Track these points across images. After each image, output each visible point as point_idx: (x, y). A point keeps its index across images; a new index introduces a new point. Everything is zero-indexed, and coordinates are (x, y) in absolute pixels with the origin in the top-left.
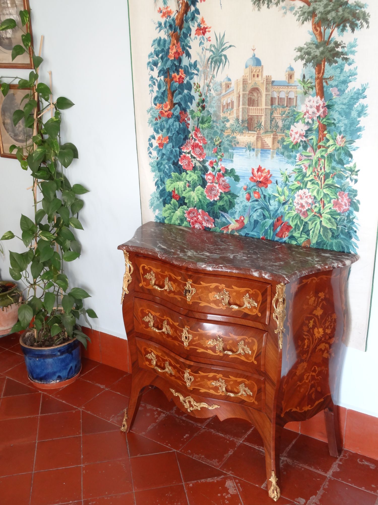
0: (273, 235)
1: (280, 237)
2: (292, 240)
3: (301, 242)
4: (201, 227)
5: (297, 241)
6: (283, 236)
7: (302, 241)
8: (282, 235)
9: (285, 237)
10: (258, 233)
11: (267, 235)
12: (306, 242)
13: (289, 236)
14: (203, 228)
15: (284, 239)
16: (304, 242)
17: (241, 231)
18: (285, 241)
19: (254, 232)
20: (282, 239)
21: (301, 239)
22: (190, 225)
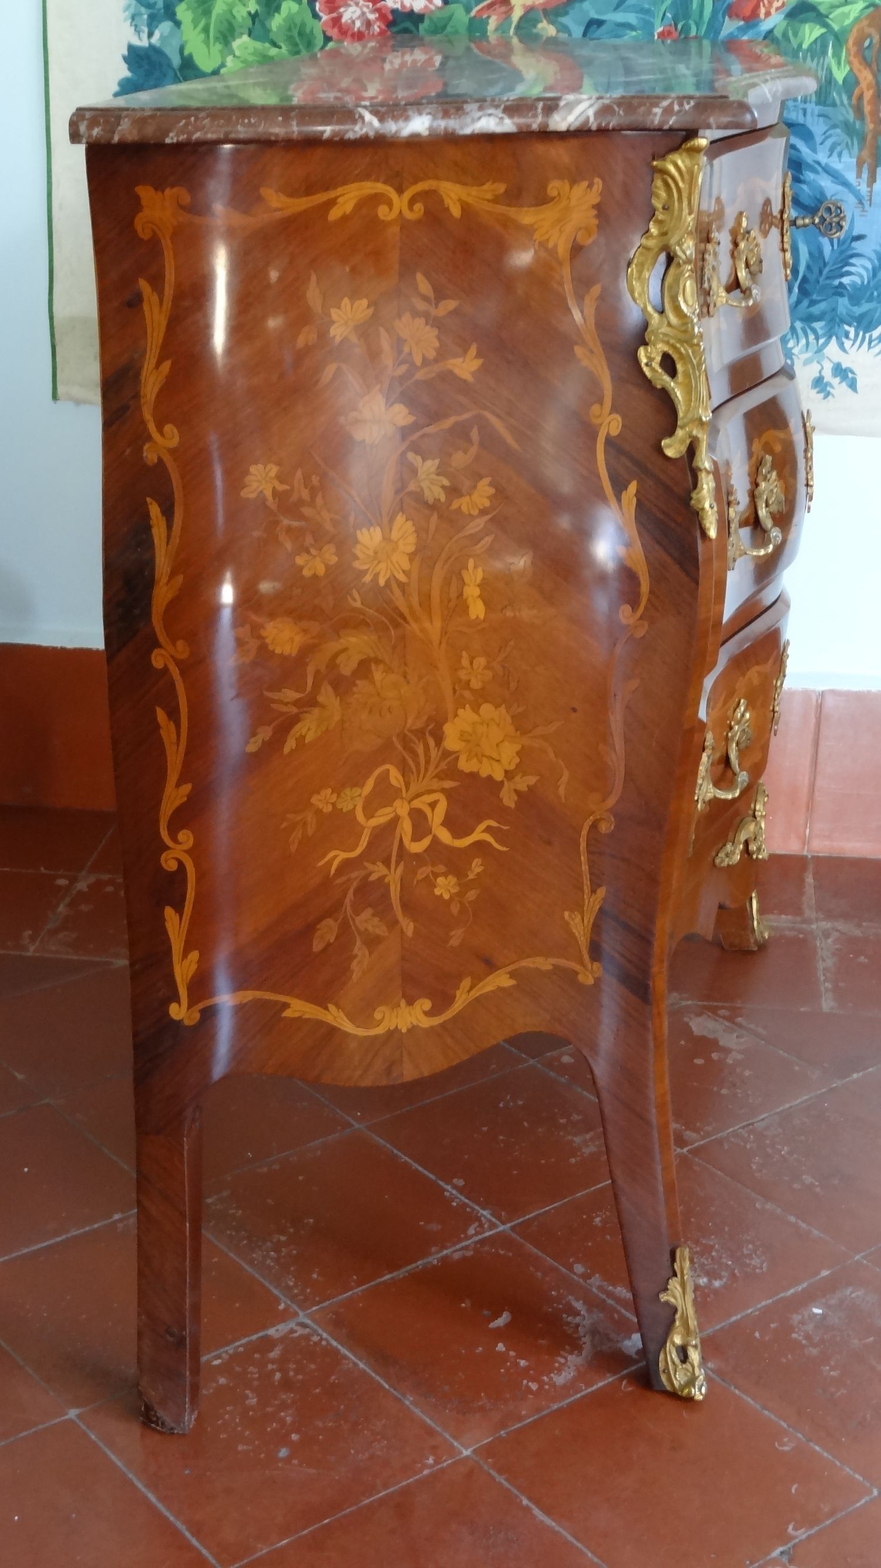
0: (714, 12)
1: (744, 19)
2: (805, 21)
3: (847, 22)
4: (372, 17)
5: (825, 25)
6: (763, 11)
7: (852, 18)
8: (757, 8)
9: (768, 14)
10: (648, 12)
11: (687, 16)
12: (865, 23)
13: (787, 9)
14: (382, 17)
15: (765, 26)
16: (857, 20)
17: (566, 13)
18: (771, 31)
19: (628, 10)
20: (756, 25)
21: (846, 9)
22: (316, 16)
